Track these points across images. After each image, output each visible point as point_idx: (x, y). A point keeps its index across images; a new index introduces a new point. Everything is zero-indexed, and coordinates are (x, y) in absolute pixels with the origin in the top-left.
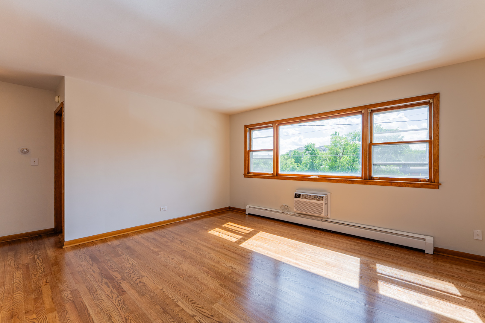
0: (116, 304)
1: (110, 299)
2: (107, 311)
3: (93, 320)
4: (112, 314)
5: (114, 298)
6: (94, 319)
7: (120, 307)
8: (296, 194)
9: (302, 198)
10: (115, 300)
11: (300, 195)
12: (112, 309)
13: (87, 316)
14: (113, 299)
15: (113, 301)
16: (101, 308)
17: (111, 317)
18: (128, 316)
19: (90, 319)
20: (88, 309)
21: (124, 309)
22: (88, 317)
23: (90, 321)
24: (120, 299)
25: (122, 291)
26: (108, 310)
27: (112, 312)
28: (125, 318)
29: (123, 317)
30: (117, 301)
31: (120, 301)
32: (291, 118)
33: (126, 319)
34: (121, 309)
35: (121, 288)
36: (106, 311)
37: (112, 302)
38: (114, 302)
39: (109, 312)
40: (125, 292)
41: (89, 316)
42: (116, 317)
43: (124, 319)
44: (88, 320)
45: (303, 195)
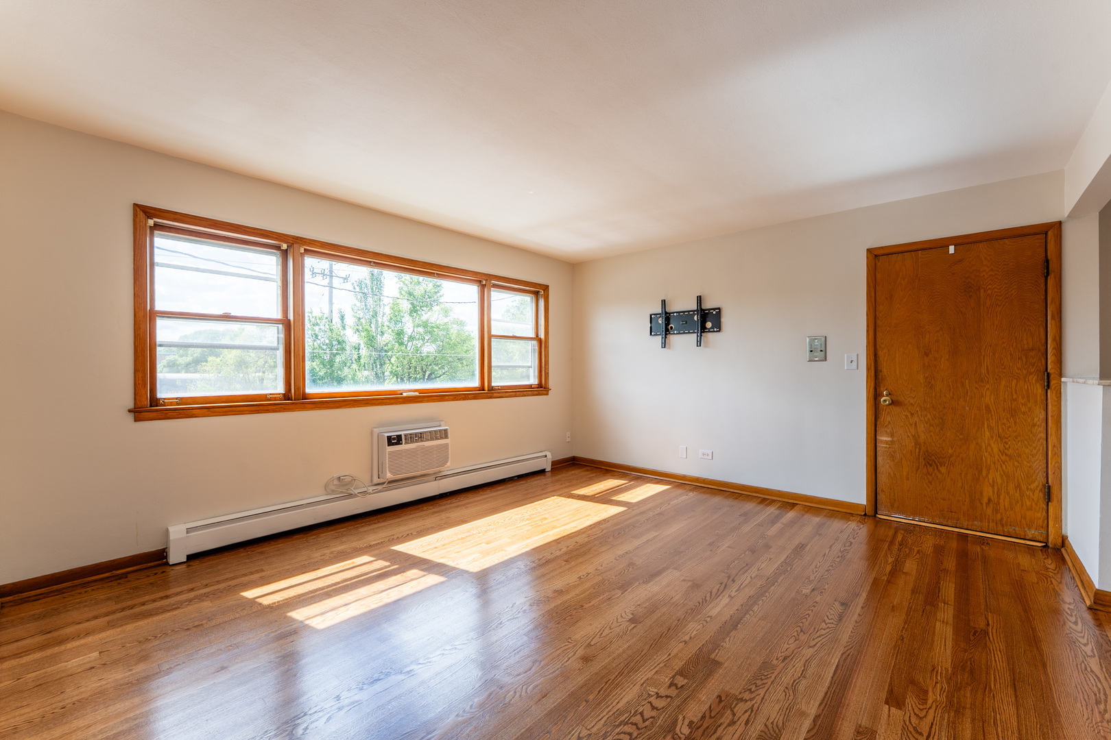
0: (762, 692)
1: (755, 711)
2: (788, 694)
3: (821, 704)
4: (788, 684)
5: (749, 704)
6: (818, 703)
7: (765, 681)
8: (389, 438)
9: (406, 443)
10: (751, 700)
11: (399, 437)
12: (778, 690)
13: (821, 719)
14: (753, 706)
15: (759, 702)
16: (788, 711)
17: (794, 681)
18: (777, 659)
19: (823, 710)
20: (808, 732)
21: (765, 674)
22: (822, 717)
23: (825, 706)
24: (747, 693)
25: (721, 701)
26: (786, 695)
27: (785, 685)
28: (783, 661)
29: (783, 664)
30: (753, 695)
31: (750, 690)
32: (357, 249)
33: (785, 659)
34: (769, 676)
35: (711, 711)
36: (789, 696)
37: (761, 702)
38: (759, 699)
39: (787, 691)
40: (719, 697)
41: (820, 715)
42: (790, 675)
43: (786, 661)
44: (827, 710)
45: (405, 435)
